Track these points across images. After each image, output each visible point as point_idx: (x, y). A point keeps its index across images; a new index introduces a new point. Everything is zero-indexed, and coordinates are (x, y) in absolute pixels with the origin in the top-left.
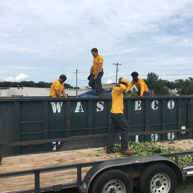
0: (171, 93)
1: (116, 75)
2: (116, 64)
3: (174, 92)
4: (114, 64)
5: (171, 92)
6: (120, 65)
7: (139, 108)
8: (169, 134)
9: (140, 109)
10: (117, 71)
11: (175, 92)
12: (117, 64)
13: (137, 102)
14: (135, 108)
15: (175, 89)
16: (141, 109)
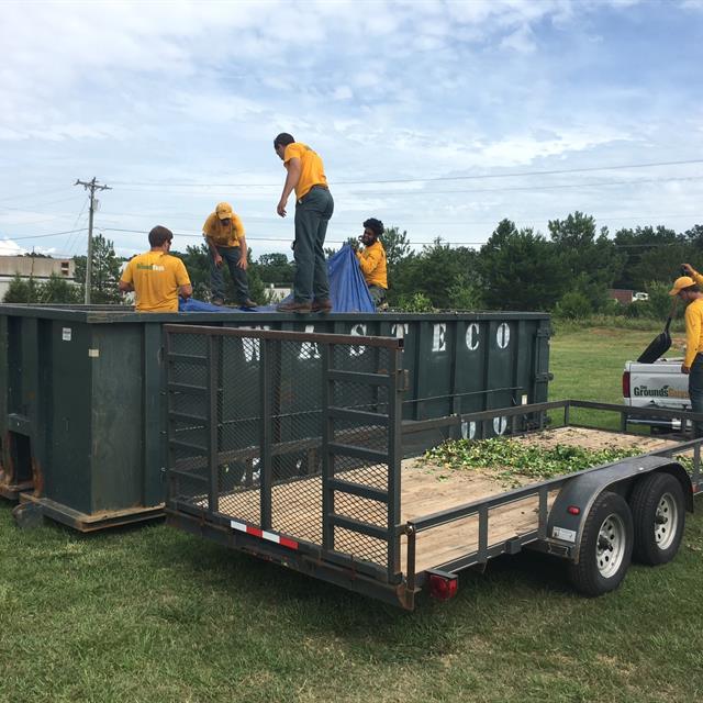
0: (270, 299)
1: (88, 226)
2: (86, 185)
3: (279, 296)
4: (79, 182)
5: (271, 296)
6: (103, 189)
7: (441, 346)
8: (496, 420)
9: (443, 349)
10: (92, 211)
11: (282, 295)
12: (92, 186)
13: (437, 329)
14: (432, 347)
15: (272, 285)
16: (447, 347)
